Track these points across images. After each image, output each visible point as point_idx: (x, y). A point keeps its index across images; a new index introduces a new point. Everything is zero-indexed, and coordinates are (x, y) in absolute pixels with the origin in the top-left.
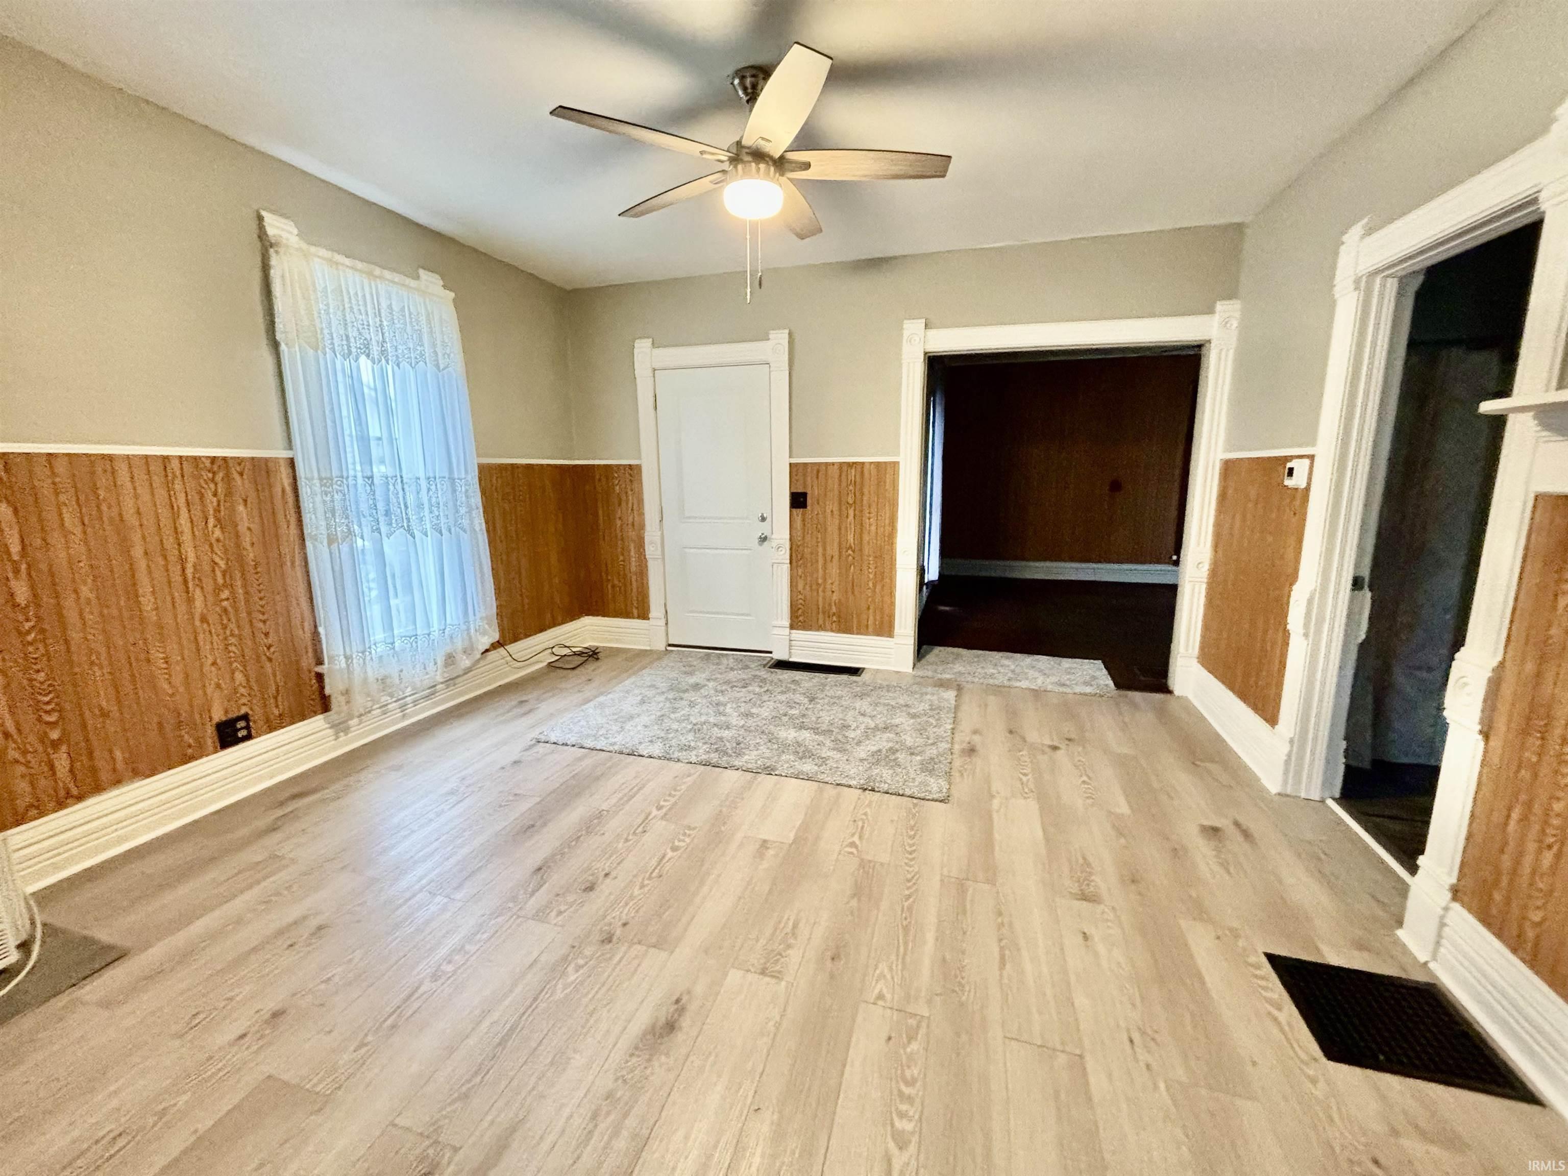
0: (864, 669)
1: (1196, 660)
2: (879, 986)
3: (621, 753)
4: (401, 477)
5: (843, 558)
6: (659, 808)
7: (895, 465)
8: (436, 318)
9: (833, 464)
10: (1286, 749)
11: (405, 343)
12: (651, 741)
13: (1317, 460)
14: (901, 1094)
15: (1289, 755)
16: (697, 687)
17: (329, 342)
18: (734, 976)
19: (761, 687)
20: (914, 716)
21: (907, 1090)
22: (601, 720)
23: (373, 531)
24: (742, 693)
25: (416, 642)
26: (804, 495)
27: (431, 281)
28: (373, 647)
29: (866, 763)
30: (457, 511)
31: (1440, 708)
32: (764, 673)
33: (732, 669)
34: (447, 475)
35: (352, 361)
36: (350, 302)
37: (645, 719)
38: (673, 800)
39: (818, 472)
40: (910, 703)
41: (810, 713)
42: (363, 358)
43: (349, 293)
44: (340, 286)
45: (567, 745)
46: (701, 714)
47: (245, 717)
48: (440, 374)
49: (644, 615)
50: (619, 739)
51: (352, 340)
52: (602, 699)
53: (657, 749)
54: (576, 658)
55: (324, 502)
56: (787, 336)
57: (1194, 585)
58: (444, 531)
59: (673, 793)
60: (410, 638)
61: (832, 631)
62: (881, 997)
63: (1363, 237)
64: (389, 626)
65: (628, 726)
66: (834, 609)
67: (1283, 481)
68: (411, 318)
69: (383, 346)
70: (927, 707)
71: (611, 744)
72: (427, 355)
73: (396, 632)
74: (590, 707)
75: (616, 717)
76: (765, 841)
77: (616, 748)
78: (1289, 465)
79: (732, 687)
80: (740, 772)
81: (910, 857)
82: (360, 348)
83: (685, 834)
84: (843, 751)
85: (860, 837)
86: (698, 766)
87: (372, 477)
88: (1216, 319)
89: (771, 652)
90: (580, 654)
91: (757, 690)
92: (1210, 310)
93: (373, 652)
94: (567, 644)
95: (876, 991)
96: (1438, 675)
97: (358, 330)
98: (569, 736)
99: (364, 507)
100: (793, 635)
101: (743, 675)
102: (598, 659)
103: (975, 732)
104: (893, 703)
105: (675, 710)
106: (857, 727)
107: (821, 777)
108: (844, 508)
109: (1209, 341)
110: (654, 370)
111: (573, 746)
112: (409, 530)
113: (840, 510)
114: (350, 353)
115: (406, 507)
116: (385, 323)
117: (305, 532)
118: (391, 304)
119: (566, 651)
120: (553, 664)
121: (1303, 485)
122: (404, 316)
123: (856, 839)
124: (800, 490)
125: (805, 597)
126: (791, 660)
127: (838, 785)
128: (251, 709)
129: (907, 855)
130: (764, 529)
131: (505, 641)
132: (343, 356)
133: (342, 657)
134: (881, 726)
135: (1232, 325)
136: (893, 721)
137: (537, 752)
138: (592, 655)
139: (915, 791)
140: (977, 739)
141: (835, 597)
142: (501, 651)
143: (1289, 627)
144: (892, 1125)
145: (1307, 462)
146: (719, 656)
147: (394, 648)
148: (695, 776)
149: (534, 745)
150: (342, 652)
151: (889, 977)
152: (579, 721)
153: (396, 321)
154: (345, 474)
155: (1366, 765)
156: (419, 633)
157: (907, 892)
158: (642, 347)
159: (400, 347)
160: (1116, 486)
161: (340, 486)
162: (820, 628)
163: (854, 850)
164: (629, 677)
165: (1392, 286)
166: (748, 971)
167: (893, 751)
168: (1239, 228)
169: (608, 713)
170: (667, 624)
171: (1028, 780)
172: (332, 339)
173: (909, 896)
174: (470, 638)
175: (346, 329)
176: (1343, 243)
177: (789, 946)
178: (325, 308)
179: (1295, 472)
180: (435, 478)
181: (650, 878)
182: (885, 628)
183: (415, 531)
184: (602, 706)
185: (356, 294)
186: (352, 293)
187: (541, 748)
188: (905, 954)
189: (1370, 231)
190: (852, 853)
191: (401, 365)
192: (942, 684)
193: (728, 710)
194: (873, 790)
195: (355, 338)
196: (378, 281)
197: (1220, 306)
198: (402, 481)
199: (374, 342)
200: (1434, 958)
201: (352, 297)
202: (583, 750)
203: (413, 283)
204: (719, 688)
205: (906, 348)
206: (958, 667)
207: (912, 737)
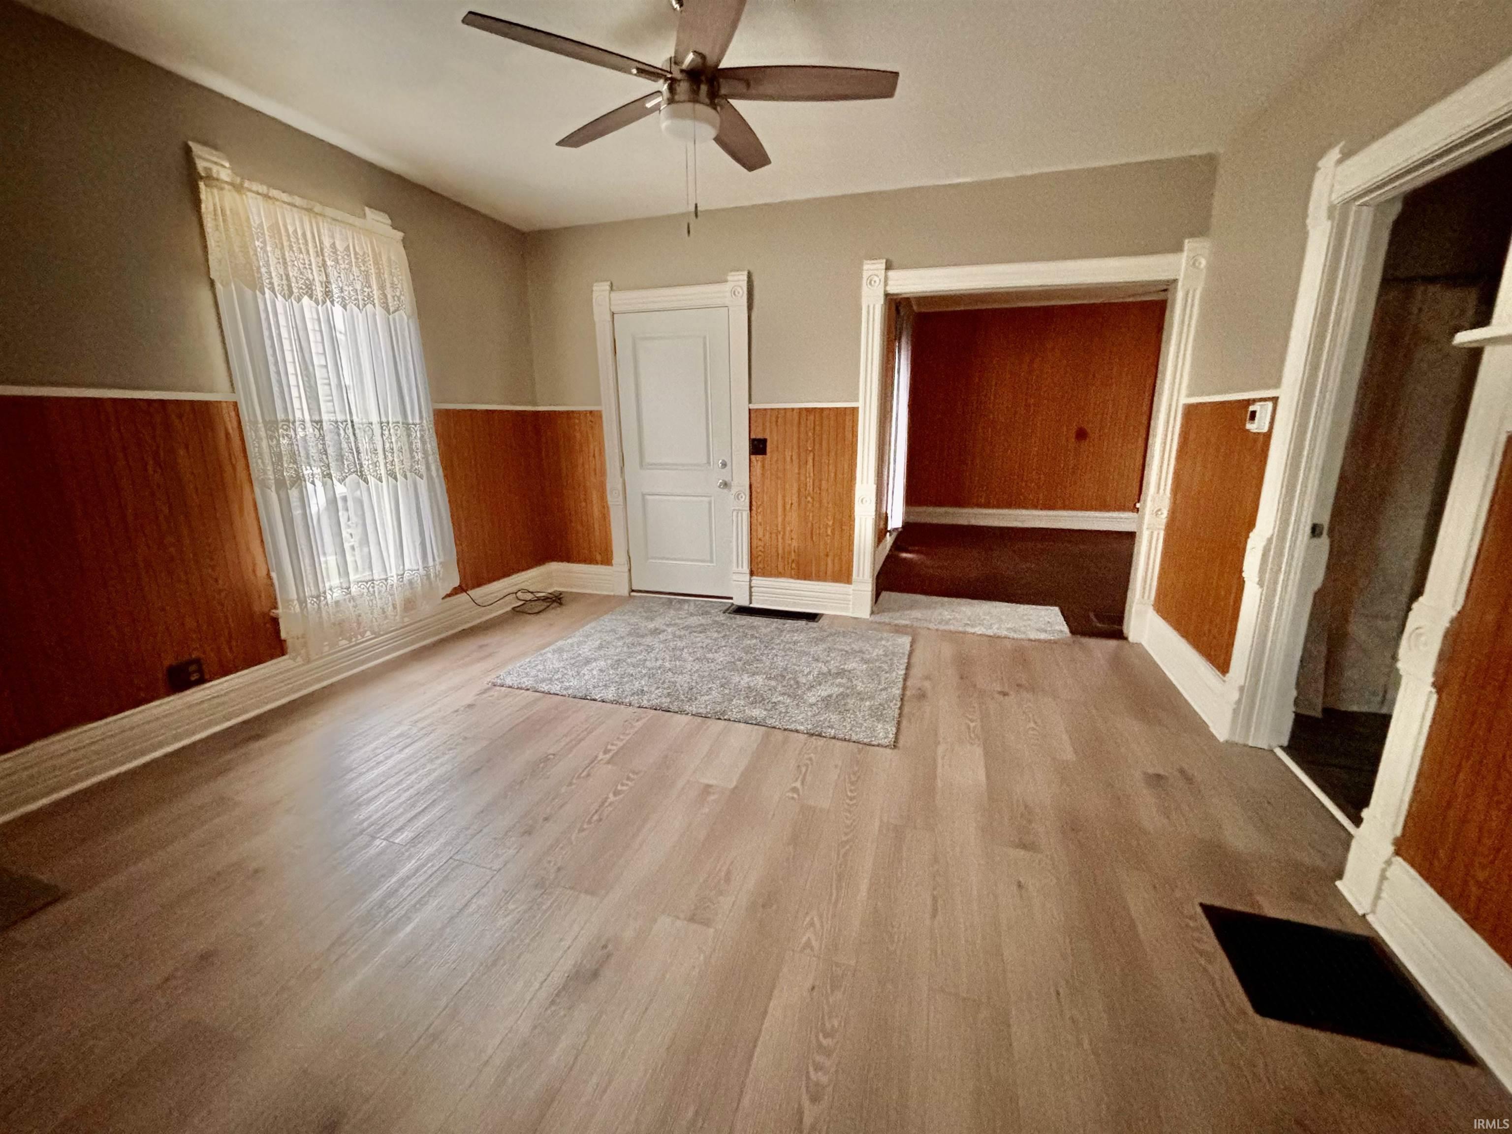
0: (822, 615)
1: (1151, 608)
2: (807, 935)
3: (575, 697)
4: (352, 422)
5: (803, 505)
6: (606, 752)
7: (854, 410)
8: (384, 258)
9: (793, 409)
10: (1236, 696)
11: (351, 284)
12: (605, 685)
13: (1281, 402)
14: (820, 1045)
15: (1239, 702)
16: (656, 632)
17: (267, 281)
18: (664, 922)
19: (719, 632)
20: (866, 662)
21: (825, 1042)
22: (557, 665)
23: (324, 476)
24: (699, 638)
25: (373, 587)
26: (764, 441)
27: (378, 221)
28: (328, 592)
29: (815, 708)
30: (413, 457)
31: (1394, 658)
32: (722, 618)
33: (692, 615)
34: (400, 420)
35: (294, 302)
36: (289, 240)
37: (602, 663)
38: (620, 744)
39: (777, 417)
40: (864, 649)
41: (764, 658)
42: (306, 300)
43: (287, 230)
44: (277, 222)
45: (521, 689)
46: (657, 660)
47: (198, 661)
48: (391, 317)
49: (607, 561)
50: (574, 683)
51: (293, 280)
52: (560, 643)
53: (610, 693)
54: (541, 602)
55: (270, 446)
56: (745, 278)
57: (1152, 532)
58: (398, 476)
59: (622, 737)
60: (367, 583)
61: (792, 577)
62: (808, 945)
63: (1340, 162)
64: (344, 572)
65: (585, 671)
66: (793, 556)
67: (1244, 425)
68: (357, 259)
69: (327, 287)
70: (881, 652)
71: (567, 689)
72: (375, 297)
73: (353, 577)
74: (548, 651)
75: (573, 661)
76: (708, 786)
77: (570, 692)
78: (1251, 408)
79: (690, 633)
80: (689, 717)
81: (851, 803)
82: (301, 288)
83: (628, 778)
84: (793, 696)
85: (803, 783)
86: (649, 710)
87: (321, 421)
88: (1183, 258)
89: (731, 598)
90: (545, 599)
91: (716, 635)
92: (1178, 248)
93: (329, 597)
94: (531, 590)
95: (804, 940)
96: (1395, 624)
97: (299, 269)
98: (525, 680)
99: (313, 451)
100: (753, 582)
101: (702, 620)
102: (561, 604)
103: (927, 678)
104: (848, 648)
105: (631, 655)
106: (810, 672)
107: (769, 722)
108: (803, 455)
109: (1175, 281)
110: (613, 314)
111: (528, 690)
112: (362, 476)
113: (799, 455)
114: (291, 293)
115: (358, 453)
116: (329, 263)
117: (253, 476)
118: (334, 244)
119: (529, 596)
120: (518, 609)
121: (1265, 429)
122: (349, 256)
123: (798, 784)
124: (760, 436)
125: (765, 545)
126: (751, 606)
127: (785, 730)
128: (204, 653)
129: (848, 801)
130: (725, 475)
131: (467, 585)
132: (284, 296)
133: (296, 602)
134: (834, 671)
135: (1200, 263)
136: (846, 667)
137: (492, 696)
138: (556, 600)
139: (861, 737)
140: (927, 684)
141: (795, 544)
142: (463, 597)
143: (1244, 575)
144: (808, 1078)
145: (1270, 405)
146: (679, 601)
147: (350, 593)
148: (644, 720)
149: (488, 689)
150: (295, 596)
151: (818, 925)
152: (536, 665)
153: (341, 262)
154: (291, 418)
155: (1317, 713)
156: (376, 577)
157: (844, 838)
158: (600, 290)
159: (345, 288)
160: (1081, 435)
161: (286, 430)
162: (779, 575)
163: (795, 796)
164: (590, 622)
165: (1367, 215)
166: (678, 918)
167: (844, 696)
168: (1211, 160)
169: (565, 657)
170: (630, 570)
171: (975, 727)
172: (271, 278)
173: (847, 842)
174: (431, 583)
175: (286, 268)
176: (1319, 169)
177: (721, 893)
178: (261, 245)
179: (1258, 415)
180: (388, 423)
181: (589, 822)
182: (844, 575)
183: (369, 477)
184: (560, 650)
185: (295, 231)
186: (291, 230)
187: (496, 692)
188: (837, 901)
189: (1346, 155)
190: (793, 798)
191: (348, 307)
192: (899, 630)
193: (685, 655)
194: (820, 735)
195: (296, 278)
196: (320, 218)
197: (1188, 244)
198: (353, 426)
199: (317, 283)
200: (1373, 912)
201: (292, 235)
202: (537, 694)
203: (358, 222)
204: (678, 633)
205: (866, 290)
206: (916, 614)
207: (863, 682)
